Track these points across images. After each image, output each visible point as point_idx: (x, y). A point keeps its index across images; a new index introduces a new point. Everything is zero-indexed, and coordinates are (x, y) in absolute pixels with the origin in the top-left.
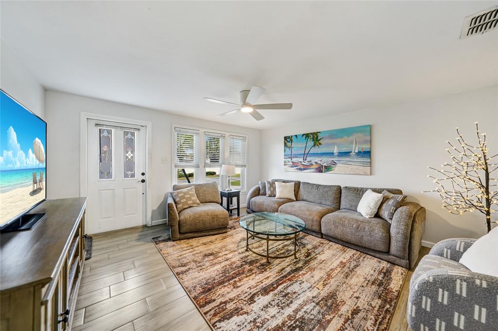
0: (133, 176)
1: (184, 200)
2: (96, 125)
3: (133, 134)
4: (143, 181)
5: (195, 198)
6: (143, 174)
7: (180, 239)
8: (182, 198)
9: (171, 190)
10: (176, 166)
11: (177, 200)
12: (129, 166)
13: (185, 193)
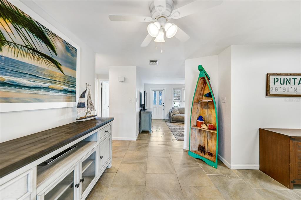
0: (161, 104)
1: (174, 112)
2: (153, 90)
3: (161, 92)
4: (164, 106)
5: (178, 112)
6: (164, 104)
7: (172, 122)
8: (174, 111)
9: (171, 109)
10: (173, 101)
11: (172, 111)
12: (160, 101)
13: (175, 110)
